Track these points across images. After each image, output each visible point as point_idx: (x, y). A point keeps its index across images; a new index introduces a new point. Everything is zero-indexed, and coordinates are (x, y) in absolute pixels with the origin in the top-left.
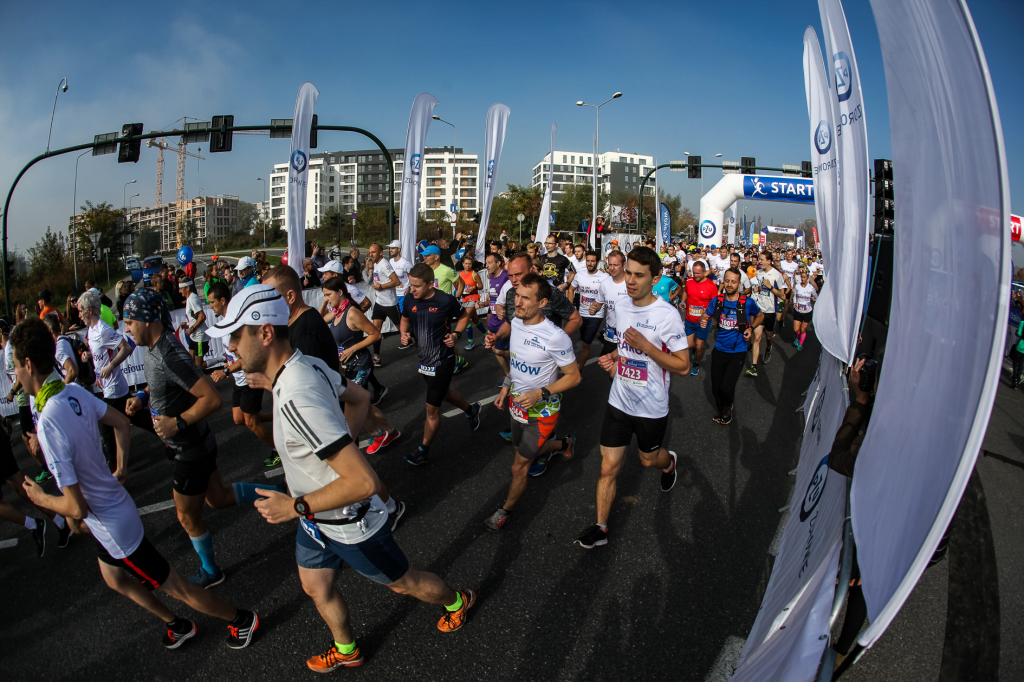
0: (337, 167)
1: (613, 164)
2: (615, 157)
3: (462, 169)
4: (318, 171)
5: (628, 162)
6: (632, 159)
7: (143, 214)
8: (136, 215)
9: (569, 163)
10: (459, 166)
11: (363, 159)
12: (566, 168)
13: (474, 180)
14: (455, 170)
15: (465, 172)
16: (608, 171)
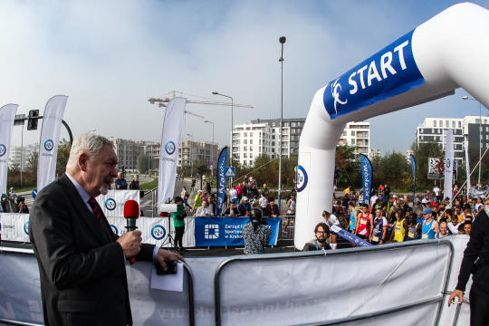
0: (277, 130)
1: (470, 125)
2: (472, 120)
3: (358, 132)
4: (261, 131)
5: (483, 123)
6: (486, 120)
7: (155, 146)
8: (150, 146)
9: (438, 127)
10: (356, 130)
11: (294, 125)
12: (436, 130)
13: (367, 141)
14: (353, 134)
15: (361, 135)
16: (466, 131)
